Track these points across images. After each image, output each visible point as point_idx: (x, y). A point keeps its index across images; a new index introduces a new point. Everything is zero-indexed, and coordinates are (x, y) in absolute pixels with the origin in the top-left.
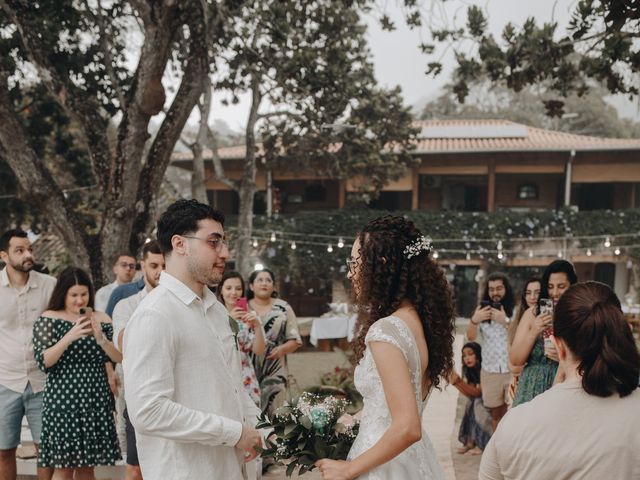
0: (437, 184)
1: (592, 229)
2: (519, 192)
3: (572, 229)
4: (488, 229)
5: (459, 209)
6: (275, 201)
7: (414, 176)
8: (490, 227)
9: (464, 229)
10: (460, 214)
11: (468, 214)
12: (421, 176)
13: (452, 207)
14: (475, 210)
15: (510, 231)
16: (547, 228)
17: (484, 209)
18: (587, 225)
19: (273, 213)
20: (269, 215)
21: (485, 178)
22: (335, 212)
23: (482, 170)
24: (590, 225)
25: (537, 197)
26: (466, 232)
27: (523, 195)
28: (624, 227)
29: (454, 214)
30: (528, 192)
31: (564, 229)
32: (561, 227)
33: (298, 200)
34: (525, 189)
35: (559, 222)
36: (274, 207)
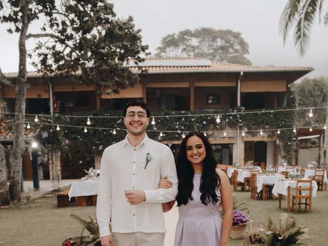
0: (158, 95)
1: (254, 120)
2: (208, 100)
3: (243, 121)
4: (191, 121)
5: (172, 109)
6: (55, 106)
7: (143, 89)
8: (193, 120)
9: (176, 122)
10: (174, 112)
11: (178, 112)
12: (148, 89)
13: (167, 109)
14: (183, 110)
15: (205, 122)
16: (227, 120)
17: (188, 109)
18: (251, 118)
19: (54, 113)
20: (52, 114)
21: (188, 89)
22: (94, 112)
23: (185, 85)
24: (253, 118)
25: (218, 103)
26: (178, 123)
27: (210, 101)
28: (274, 119)
29: (170, 112)
30: (213, 99)
31: (238, 121)
32: (236, 119)
33: (72, 105)
34: (211, 97)
35: (235, 116)
36: (55, 109)
